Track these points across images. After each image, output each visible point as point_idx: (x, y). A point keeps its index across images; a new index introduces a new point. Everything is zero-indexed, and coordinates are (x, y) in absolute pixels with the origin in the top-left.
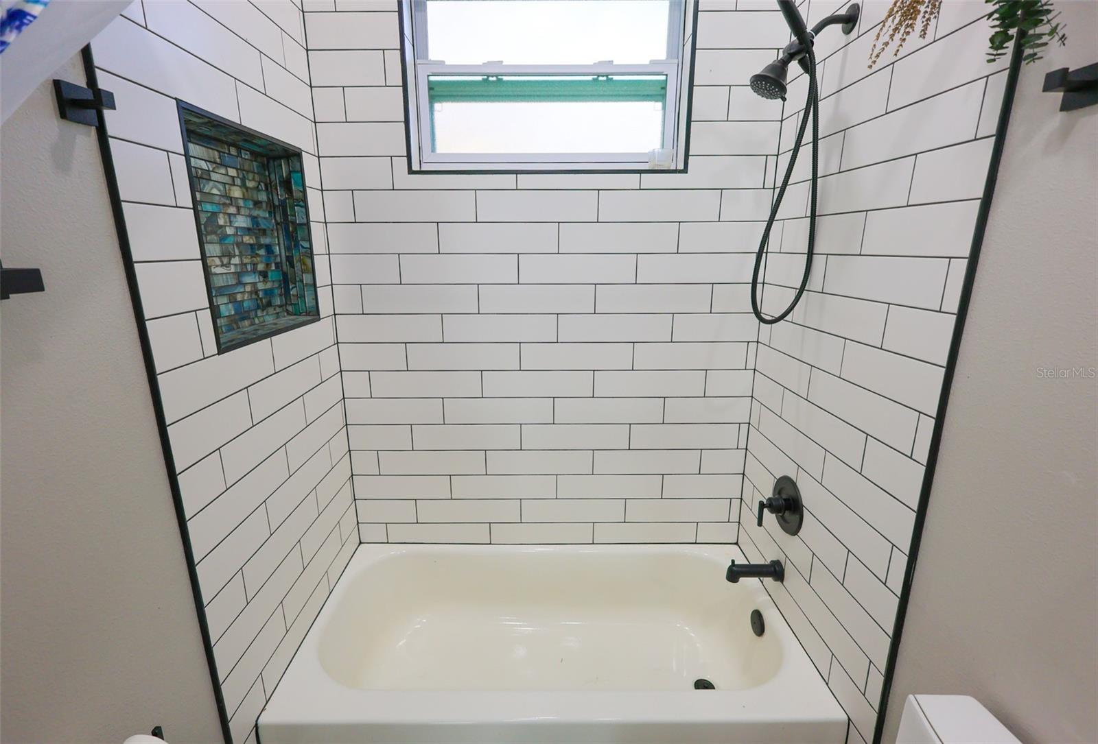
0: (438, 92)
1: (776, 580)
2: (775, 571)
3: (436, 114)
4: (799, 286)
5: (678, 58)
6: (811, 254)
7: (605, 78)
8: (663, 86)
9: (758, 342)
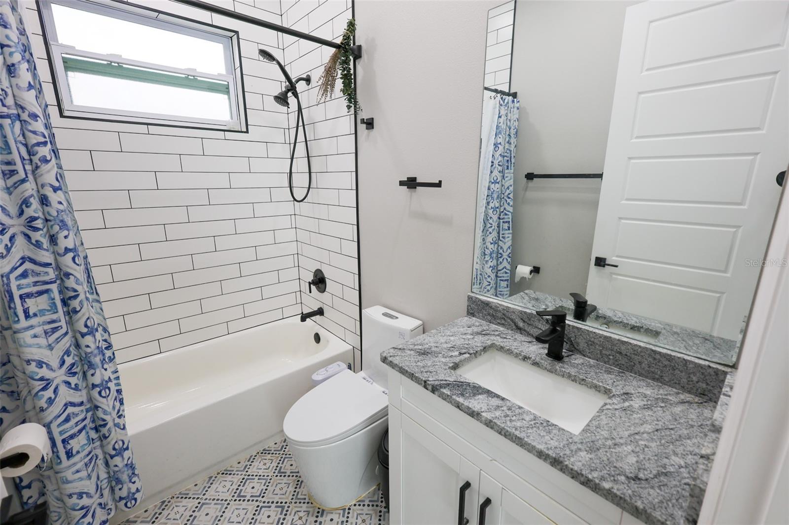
0: (71, 65)
1: (321, 316)
2: (320, 312)
3: (69, 79)
4: (308, 187)
5: (232, 75)
6: (310, 173)
7: (192, 78)
8: (227, 87)
9: (295, 215)
